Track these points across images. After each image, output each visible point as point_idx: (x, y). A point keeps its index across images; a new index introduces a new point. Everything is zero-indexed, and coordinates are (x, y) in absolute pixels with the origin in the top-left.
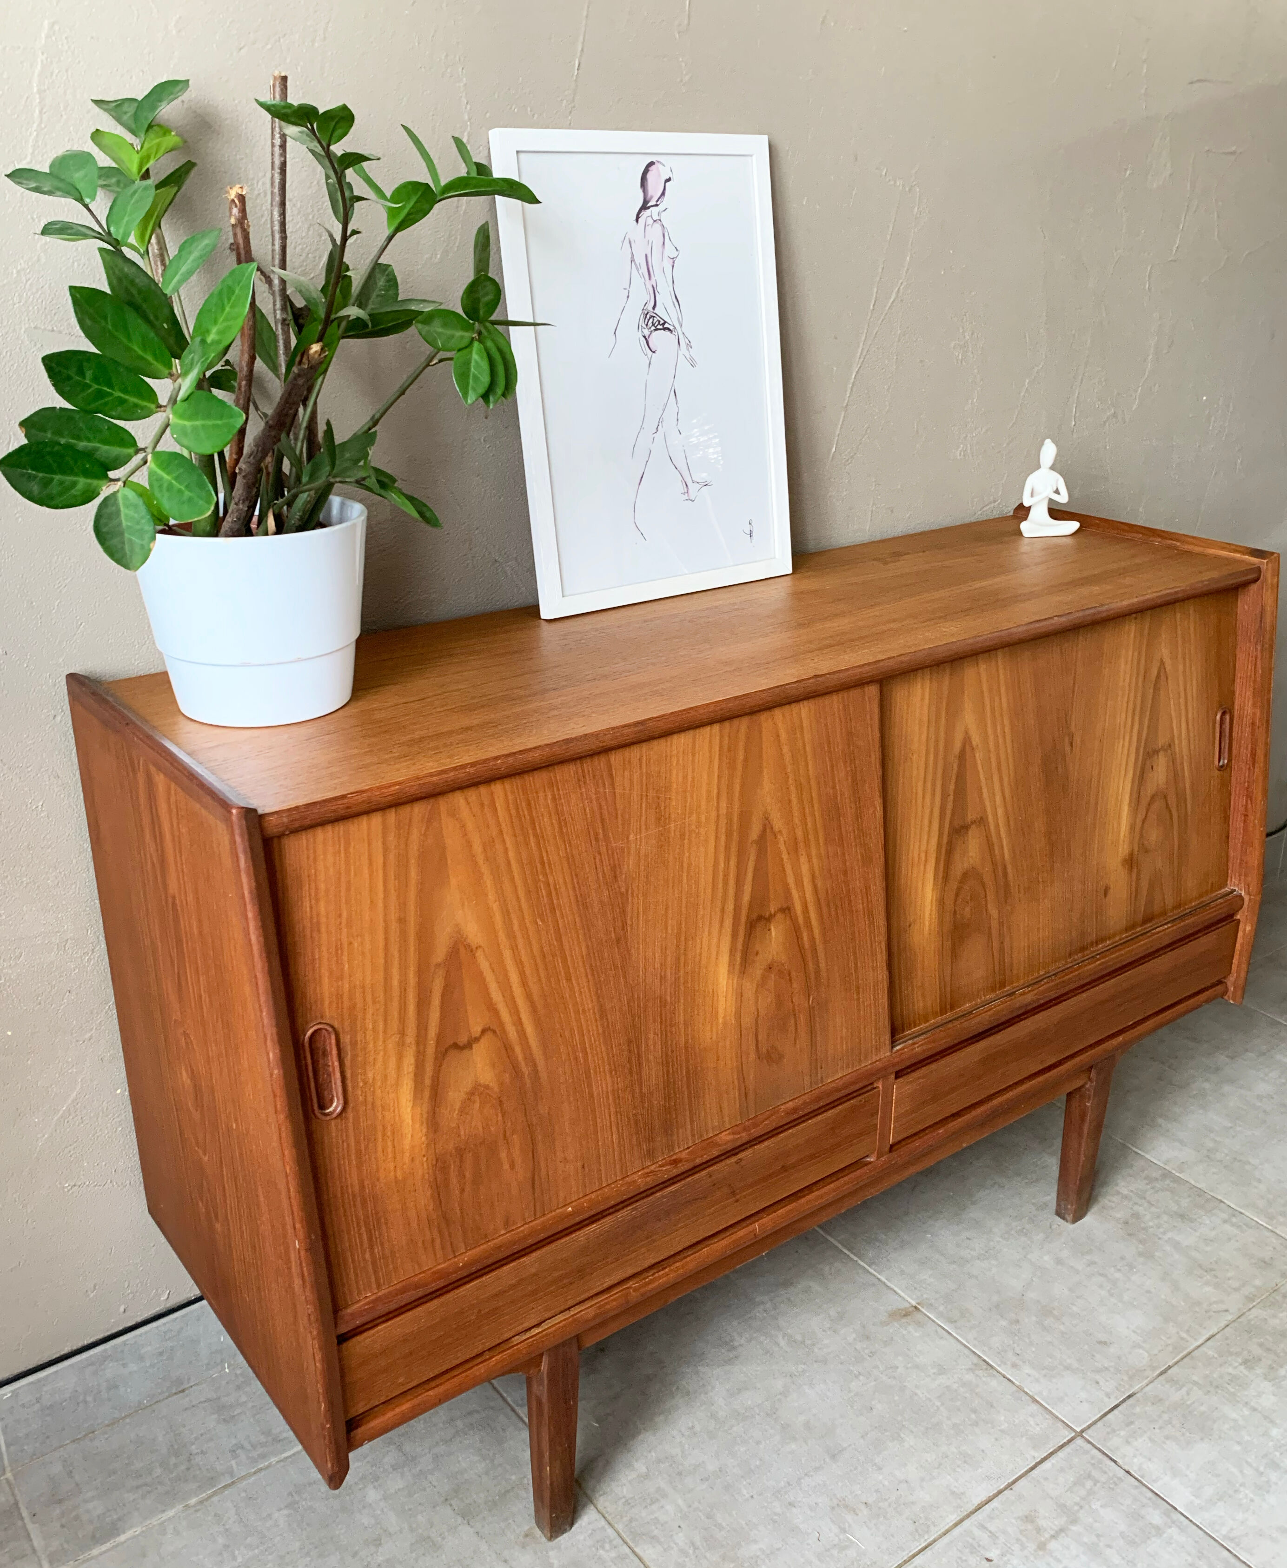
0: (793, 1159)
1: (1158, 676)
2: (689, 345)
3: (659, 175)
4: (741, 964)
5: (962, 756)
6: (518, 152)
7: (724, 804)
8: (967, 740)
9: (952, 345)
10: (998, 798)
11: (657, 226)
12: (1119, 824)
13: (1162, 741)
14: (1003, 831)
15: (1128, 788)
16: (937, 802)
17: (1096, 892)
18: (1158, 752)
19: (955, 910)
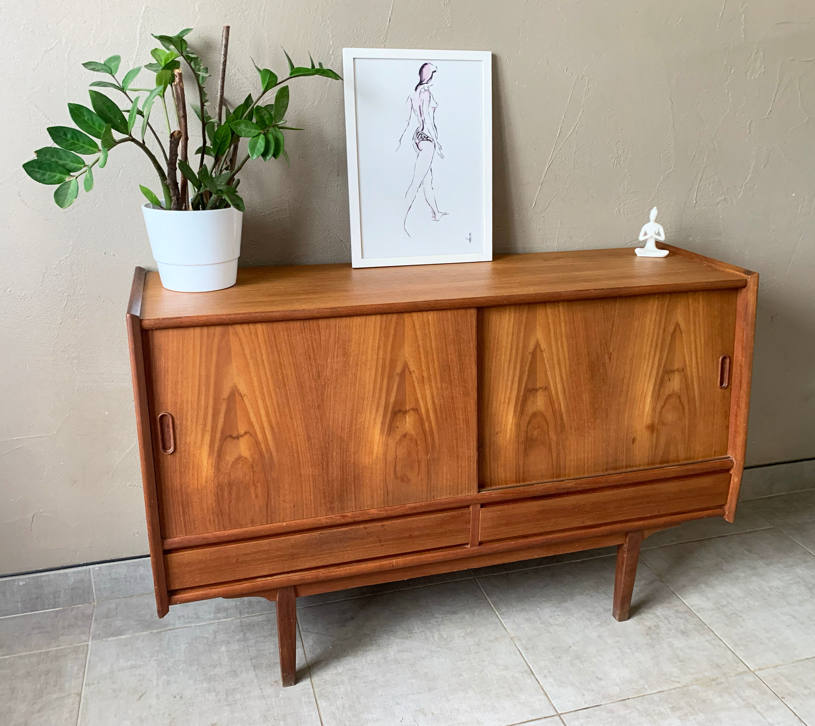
0: (417, 533)
1: (675, 330)
2: (441, 148)
3: (430, 69)
4: (388, 431)
5: (534, 354)
6: (354, 59)
7: (381, 353)
8: (538, 345)
9: (610, 156)
10: (558, 379)
11: (427, 93)
12: (644, 406)
13: (677, 365)
14: (560, 396)
15: (651, 388)
16: (517, 374)
17: (627, 440)
18: (674, 372)
19: (527, 431)
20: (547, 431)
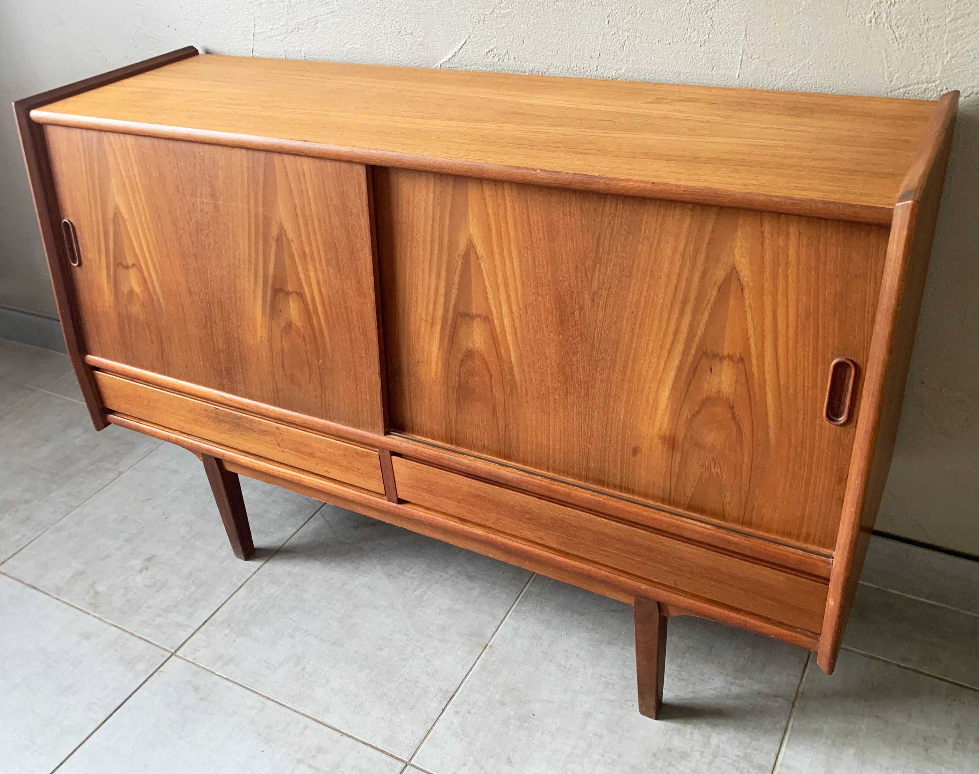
1: (727, 280)
4: (270, 313)
5: (466, 257)
10: (505, 308)
15: (672, 374)
16: (443, 284)
17: (622, 445)
18: (722, 358)
19: (460, 374)
20: (488, 384)
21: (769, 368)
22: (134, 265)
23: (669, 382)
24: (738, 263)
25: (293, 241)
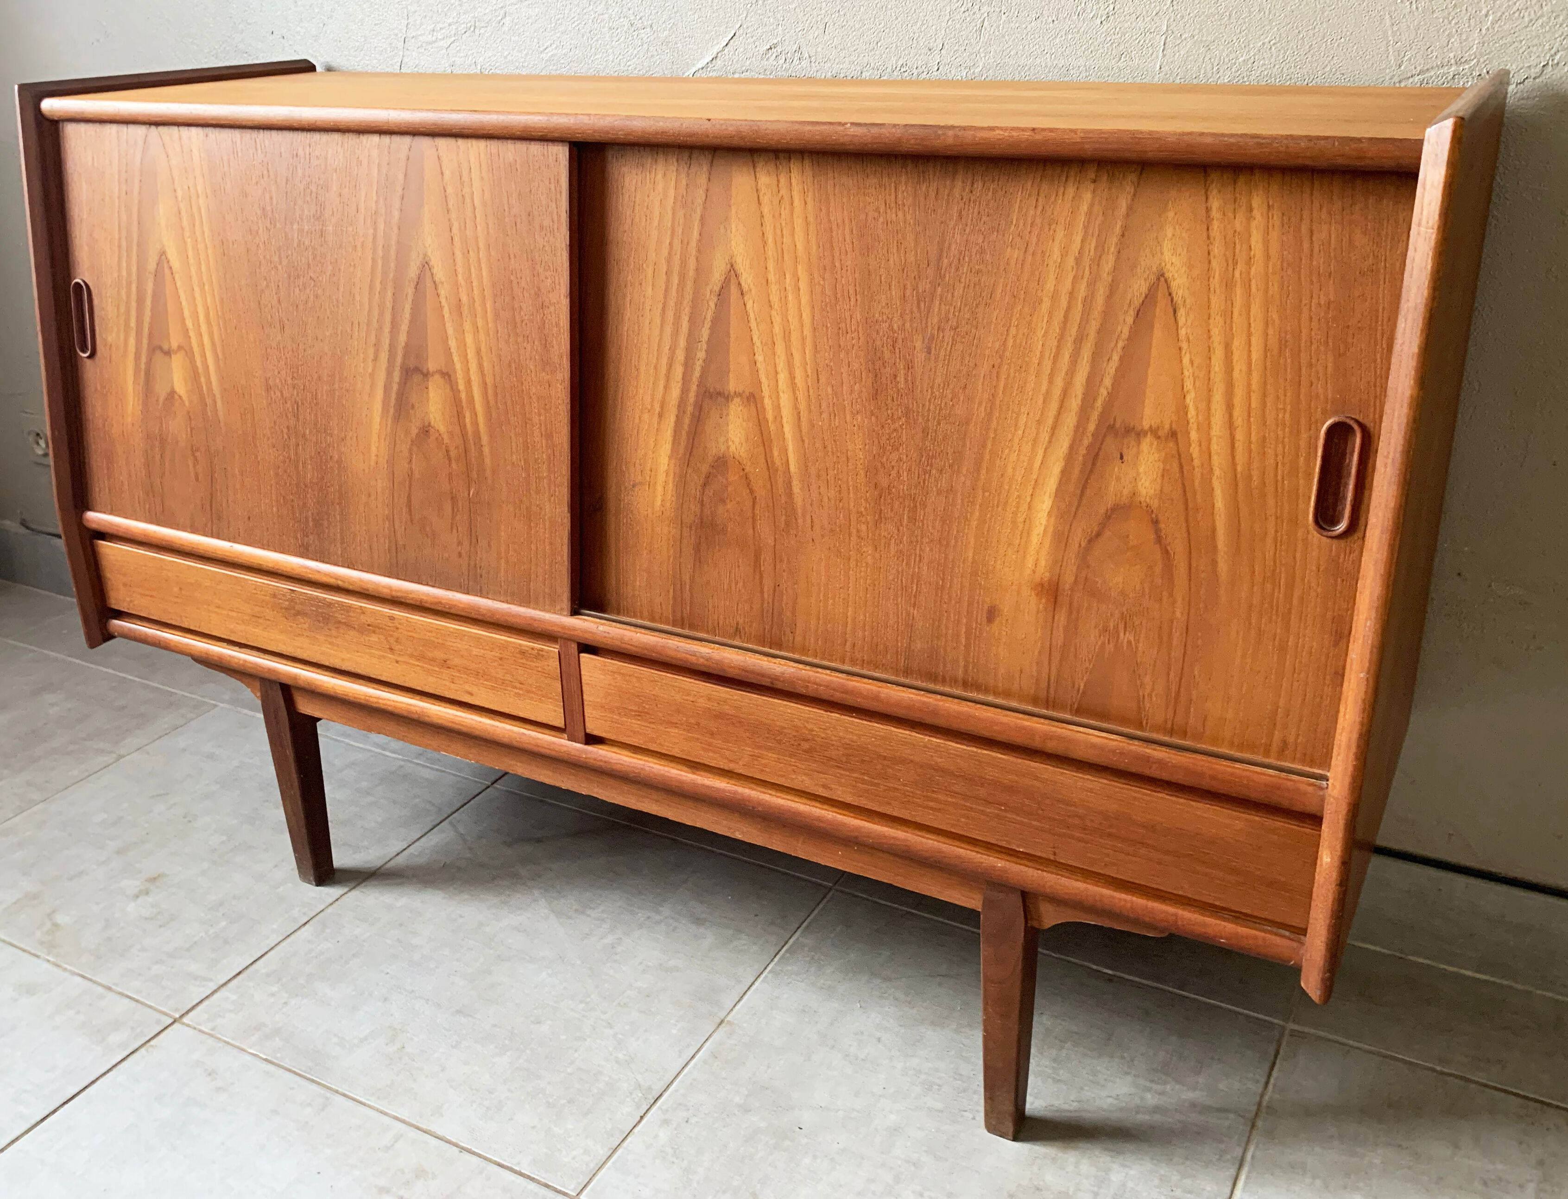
0: (456, 662)
4: (395, 410)
7: (381, 225)
8: (732, 272)
10: (783, 377)
13: (1149, 416)
14: (787, 429)
15: (1056, 469)
16: (682, 343)
17: (970, 604)
18: (1139, 435)
19: (703, 501)
20: (749, 514)
21: (1218, 447)
22: (180, 348)
23: (1051, 484)
24: (1169, 266)
25: (443, 283)
